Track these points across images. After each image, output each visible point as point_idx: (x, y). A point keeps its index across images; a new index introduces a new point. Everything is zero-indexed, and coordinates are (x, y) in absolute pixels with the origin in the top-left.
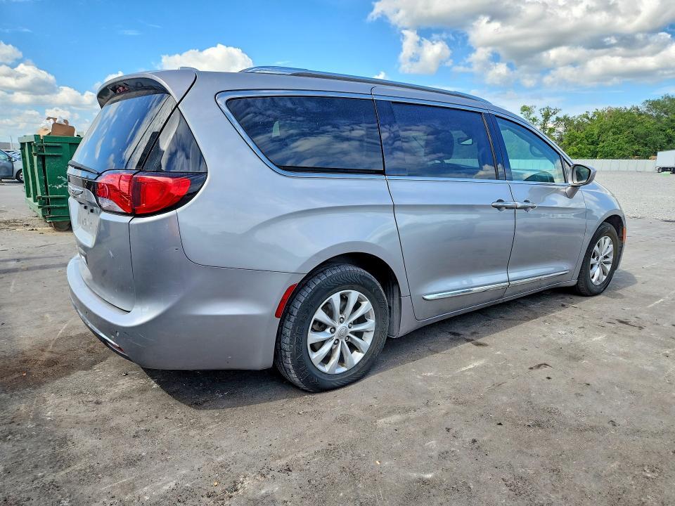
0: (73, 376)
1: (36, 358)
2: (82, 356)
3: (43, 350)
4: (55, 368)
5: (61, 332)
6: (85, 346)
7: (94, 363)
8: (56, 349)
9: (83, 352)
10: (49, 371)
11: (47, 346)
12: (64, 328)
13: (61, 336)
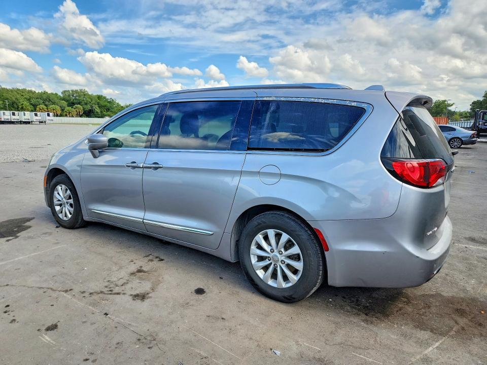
0: (450, 294)
1: (470, 323)
2: (436, 306)
3: (463, 329)
4: (459, 307)
5: (437, 344)
6: (427, 314)
7: (432, 296)
8: (452, 323)
9: (433, 310)
10: (464, 307)
11: (458, 332)
12: (431, 349)
13: (440, 337)
